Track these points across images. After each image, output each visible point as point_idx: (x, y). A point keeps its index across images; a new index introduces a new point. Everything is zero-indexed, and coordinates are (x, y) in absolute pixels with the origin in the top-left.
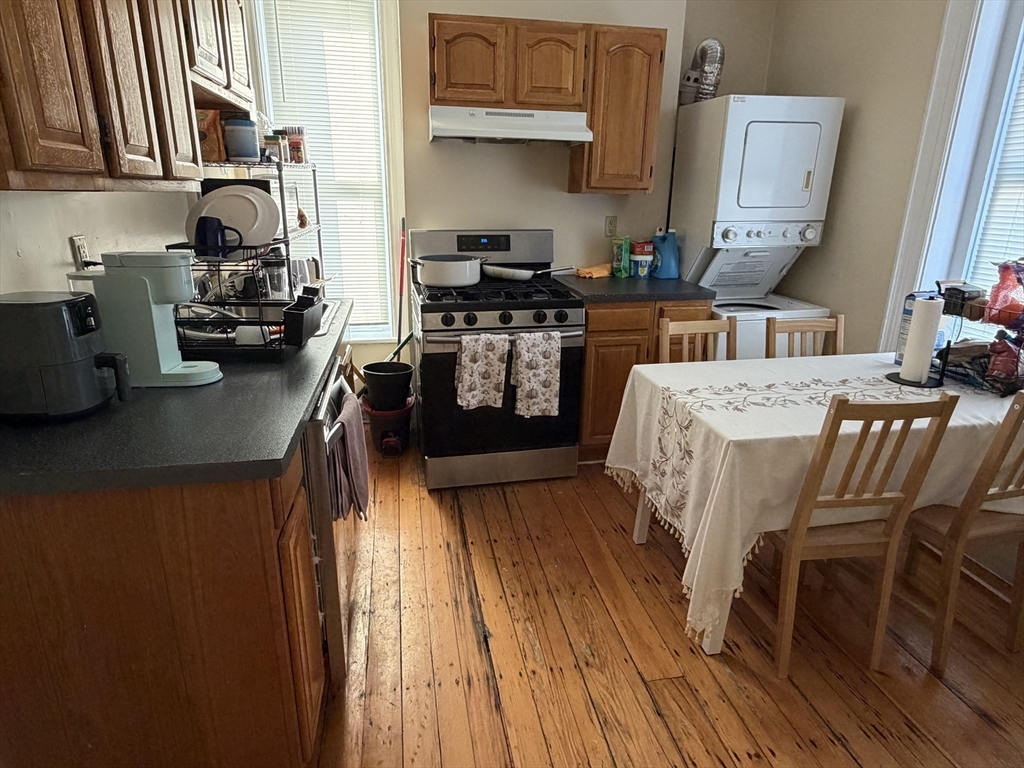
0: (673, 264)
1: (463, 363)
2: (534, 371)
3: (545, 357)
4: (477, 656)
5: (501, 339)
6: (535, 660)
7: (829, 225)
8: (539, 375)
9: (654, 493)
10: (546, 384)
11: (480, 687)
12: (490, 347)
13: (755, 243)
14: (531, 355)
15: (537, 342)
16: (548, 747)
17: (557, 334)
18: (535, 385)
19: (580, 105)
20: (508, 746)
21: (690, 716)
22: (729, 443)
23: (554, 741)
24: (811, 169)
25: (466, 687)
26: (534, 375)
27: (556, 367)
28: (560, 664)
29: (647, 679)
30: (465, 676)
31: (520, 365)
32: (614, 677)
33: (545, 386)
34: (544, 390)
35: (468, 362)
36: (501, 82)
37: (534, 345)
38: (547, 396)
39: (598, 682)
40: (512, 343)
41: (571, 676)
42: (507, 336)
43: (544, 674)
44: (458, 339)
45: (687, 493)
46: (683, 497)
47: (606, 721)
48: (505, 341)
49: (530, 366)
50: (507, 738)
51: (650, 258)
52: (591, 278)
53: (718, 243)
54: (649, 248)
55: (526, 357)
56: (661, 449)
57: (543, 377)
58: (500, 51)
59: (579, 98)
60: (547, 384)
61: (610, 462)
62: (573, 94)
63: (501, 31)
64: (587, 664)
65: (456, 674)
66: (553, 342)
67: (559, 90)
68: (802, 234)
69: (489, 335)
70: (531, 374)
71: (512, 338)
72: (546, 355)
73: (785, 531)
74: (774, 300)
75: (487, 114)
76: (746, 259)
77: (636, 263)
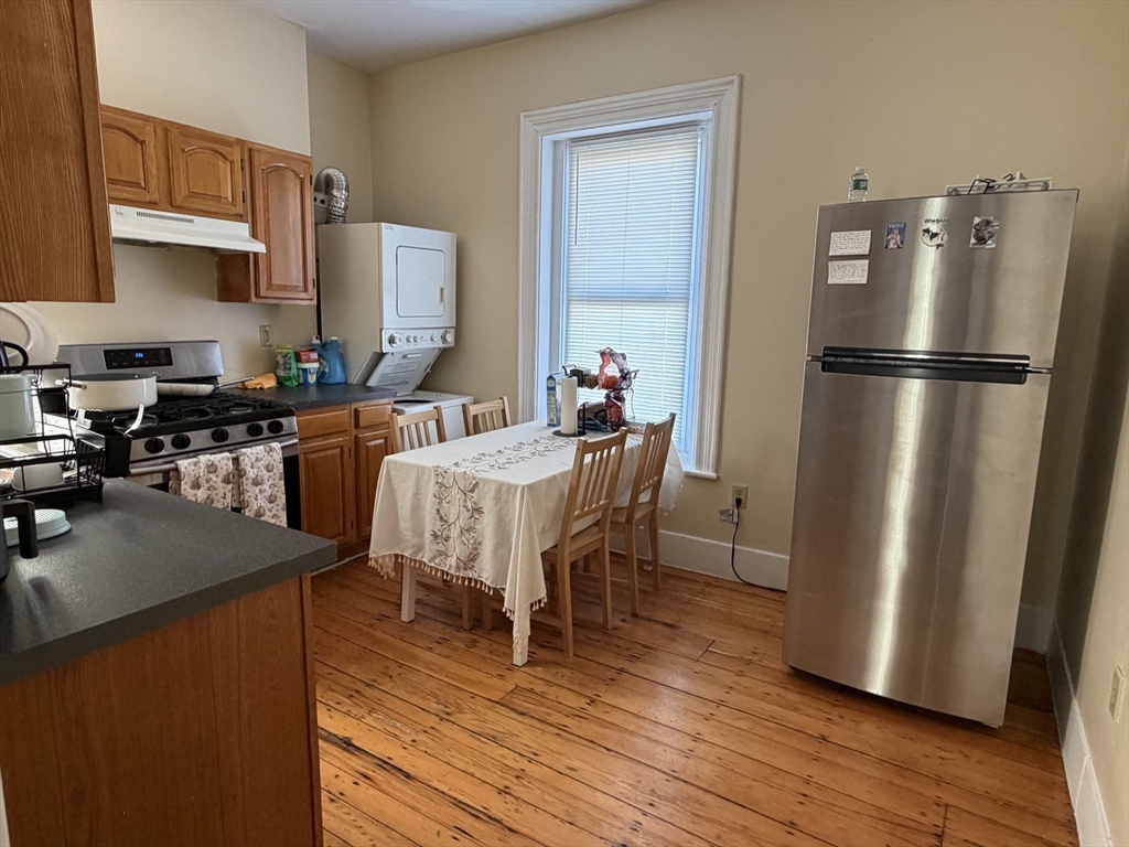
0: (339, 369)
1: (183, 492)
2: (260, 487)
3: (268, 471)
4: (354, 758)
5: (223, 458)
6: (405, 733)
7: (459, 329)
8: (265, 491)
9: (437, 561)
10: (272, 500)
11: (380, 776)
12: (212, 468)
13: (412, 346)
14: (255, 471)
15: (260, 456)
16: (472, 775)
17: (276, 445)
18: (262, 502)
19: (241, 216)
20: (443, 793)
21: (542, 705)
22: (523, 489)
23: (471, 769)
24: (442, 285)
25: (367, 781)
26: (261, 491)
27: (280, 479)
28: (428, 725)
29: (496, 700)
30: (359, 776)
31: (247, 484)
32: (474, 712)
33: (270, 502)
34: (270, 505)
35: (188, 490)
36: (153, 182)
37: (257, 460)
38: (274, 512)
39: (467, 719)
40: (236, 460)
41: (445, 728)
42: (227, 454)
43: (421, 737)
44: (172, 466)
45: (480, 543)
46: (476, 549)
47: (494, 737)
48: (228, 459)
49: (256, 483)
50: (436, 789)
51: (316, 365)
52: (261, 389)
53: (386, 348)
54: (314, 356)
55: (251, 473)
56: (441, 518)
57: (268, 494)
58: (151, 150)
59: (239, 209)
60: (273, 498)
61: (374, 552)
62: (234, 203)
63: (149, 129)
64: (448, 714)
65: (349, 780)
66: (274, 454)
67: (218, 198)
68: (444, 338)
69: (208, 456)
70: (257, 491)
71: (234, 455)
72: (269, 469)
73: (556, 546)
74: (421, 395)
75: (139, 214)
76: (405, 361)
77: (305, 370)
